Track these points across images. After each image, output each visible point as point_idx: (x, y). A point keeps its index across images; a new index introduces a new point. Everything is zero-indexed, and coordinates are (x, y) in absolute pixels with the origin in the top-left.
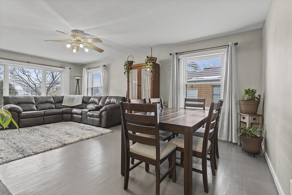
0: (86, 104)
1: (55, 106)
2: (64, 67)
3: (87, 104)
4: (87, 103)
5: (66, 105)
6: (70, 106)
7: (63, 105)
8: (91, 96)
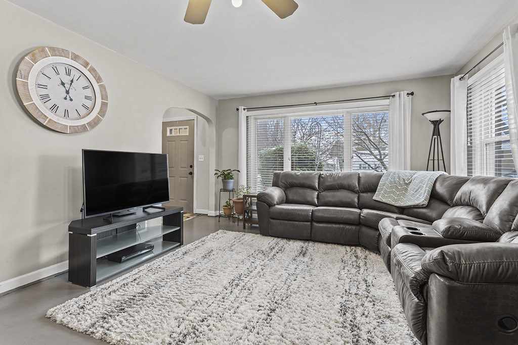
0: (443, 207)
1: (359, 198)
2: (392, 94)
3: (448, 205)
4: (449, 202)
5: (384, 200)
6: (393, 203)
7: (374, 198)
8: (466, 175)
